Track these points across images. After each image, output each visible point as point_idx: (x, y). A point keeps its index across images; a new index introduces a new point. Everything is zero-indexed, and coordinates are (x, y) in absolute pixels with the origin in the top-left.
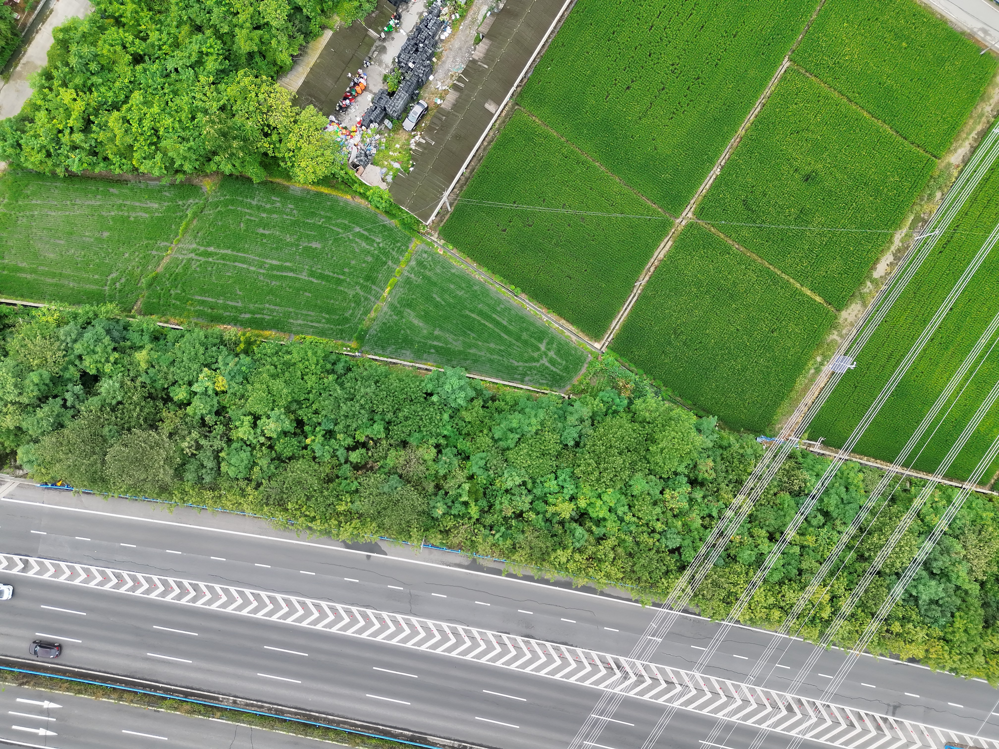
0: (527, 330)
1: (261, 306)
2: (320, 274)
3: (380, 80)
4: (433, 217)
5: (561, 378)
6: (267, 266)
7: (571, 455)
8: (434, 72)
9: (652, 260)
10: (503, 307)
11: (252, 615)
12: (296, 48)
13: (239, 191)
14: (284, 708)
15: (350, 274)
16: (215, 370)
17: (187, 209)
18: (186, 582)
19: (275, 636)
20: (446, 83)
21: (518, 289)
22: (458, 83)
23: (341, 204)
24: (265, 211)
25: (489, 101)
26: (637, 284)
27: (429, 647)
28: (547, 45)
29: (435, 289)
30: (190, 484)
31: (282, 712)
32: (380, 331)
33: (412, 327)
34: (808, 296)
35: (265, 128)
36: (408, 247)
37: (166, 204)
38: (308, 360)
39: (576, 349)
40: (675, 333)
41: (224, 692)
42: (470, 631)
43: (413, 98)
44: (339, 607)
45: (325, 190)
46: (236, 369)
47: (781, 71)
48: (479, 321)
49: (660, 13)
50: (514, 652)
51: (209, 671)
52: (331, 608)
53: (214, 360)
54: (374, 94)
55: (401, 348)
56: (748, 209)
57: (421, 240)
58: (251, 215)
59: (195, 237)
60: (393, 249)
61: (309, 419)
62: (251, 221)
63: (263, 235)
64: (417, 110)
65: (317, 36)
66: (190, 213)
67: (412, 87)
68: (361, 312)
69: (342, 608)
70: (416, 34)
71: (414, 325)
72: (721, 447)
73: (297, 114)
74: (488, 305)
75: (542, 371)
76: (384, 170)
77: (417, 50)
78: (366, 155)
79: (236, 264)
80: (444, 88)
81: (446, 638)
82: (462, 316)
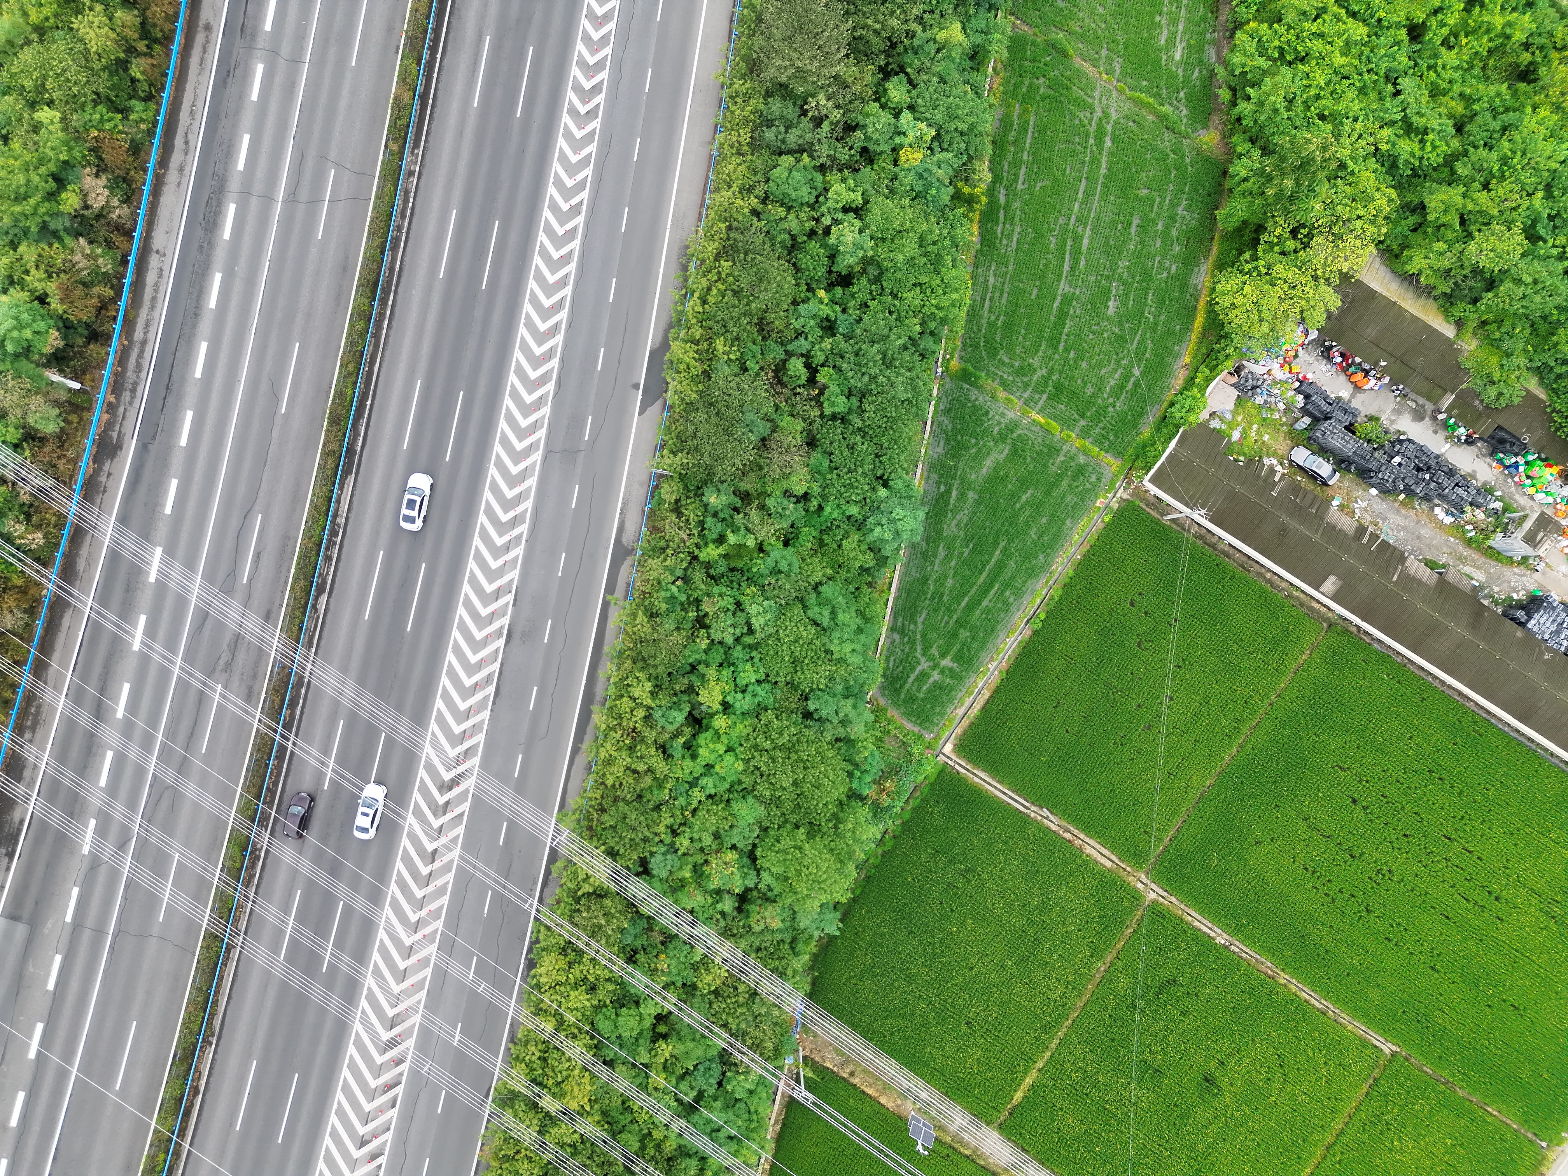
0: (973, 638)
1: (1017, 219)
2: (1067, 313)
3: (1371, 411)
4: (1154, 490)
5: (897, 691)
6: (1080, 230)
7: (794, 705)
8: (1382, 496)
9: (1082, 836)
10: (1011, 600)
11: (547, 203)
12: (1432, 281)
13: (1198, 187)
14: (401, 250)
15: (1066, 362)
16: (929, 148)
17: (1171, 104)
18: (600, 99)
19: (514, 237)
20: (1365, 515)
21: (1040, 625)
22: (1368, 533)
23: (1176, 348)
24: (1167, 227)
25: (1341, 583)
26: (1045, 812)
27: (494, 481)
28: (1422, 674)
29: (1040, 494)
30: (762, 107)
31: (394, 248)
32: (974, 406)
33: (981, 456)
34: (1023, 1079)
35: (1307, 230)
36: (1107, 452)
37: (1180, 72)
38: (944, 293)
39: (942, 715)
40: (968, 870)
41: (427, 156)
42: (518, 544)
43: (1342, 463)
44: (559, 339)
45: (1199, 321)
46: (934, 180)
47: (1377, 1040)
48: (988, 562)
49: (1470, 852)
50: (484, 612)
51: (460, 134)
52: (557, 326)
53: (945, 146)
54: (1350, 401)
55: (947, 440)
56: (1161, 987)
57: (1119, 473)
58: (1161, 206)
59: (1127, 117)
60: (1104, 429)
61: (853, 296)
62: (1152, 207)
63: (1130, 224)
64: (1324, 469)
65: (1446, 313)
66: (1167, 109)
67: (1362, 462)
68: (1005, 376)
69: (557, 344)
70: (1445, 469)
71: (984, 459)
72: (794, 940)
73: (1327, 280)
74: (1013, 578)
75: (907, 661)
76: (1229, 416)
77: (1419, 469)
78: (1254, 388)
79: (1084, 182)
80: (1357, 511)
81: (507, 505)
82: (998, 536)
